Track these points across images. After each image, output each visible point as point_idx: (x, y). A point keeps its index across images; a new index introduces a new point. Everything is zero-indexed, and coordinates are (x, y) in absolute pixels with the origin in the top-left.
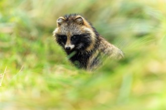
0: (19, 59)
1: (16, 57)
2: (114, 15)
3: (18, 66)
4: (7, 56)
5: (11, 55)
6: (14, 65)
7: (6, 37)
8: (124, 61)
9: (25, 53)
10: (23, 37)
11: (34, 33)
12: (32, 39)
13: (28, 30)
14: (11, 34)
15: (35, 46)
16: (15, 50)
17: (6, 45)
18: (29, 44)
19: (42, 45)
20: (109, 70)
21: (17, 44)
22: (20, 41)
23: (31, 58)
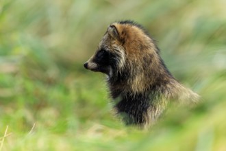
0: (29, 116)
1: (24, 112)
2: (185, 41)
3: (26, 126)
4: (9, 111)
5: (16, 109)
7: (7, 79)
8: (201, 109)
9: (38, 105)
10: (34, 79)
11: (53, 73)
12: (50, 83)
13: (43, 68)
14: (14, 74)
15: (55, 94)
16: (21, 101)
17: (7, 93)
18: (43, 90)
19: (66, 91)
21: (25, 92)
22: (30, 86)
23: (49, 113)
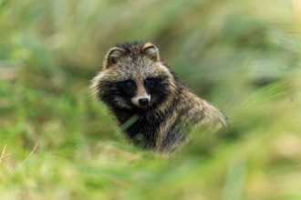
0: (30, 130)
1: (23, 126)
3: (27, 143)
4: (7, 124)
5: (15, 122)
6: (21, 143)
7: (5, 87)
9: (41, 117)
10: (38, 88)
11: (58, 80)
12: (55, 92)
13: (46, 74)
14: (13, 81)
15: (61, 105)
16: (21, 113)
17: (5, 103)
18: (48, 101)
19: (73, 103)
20: (202, 153)
21: (26, 103)
22: (31, 95)
23: (53, 128)
